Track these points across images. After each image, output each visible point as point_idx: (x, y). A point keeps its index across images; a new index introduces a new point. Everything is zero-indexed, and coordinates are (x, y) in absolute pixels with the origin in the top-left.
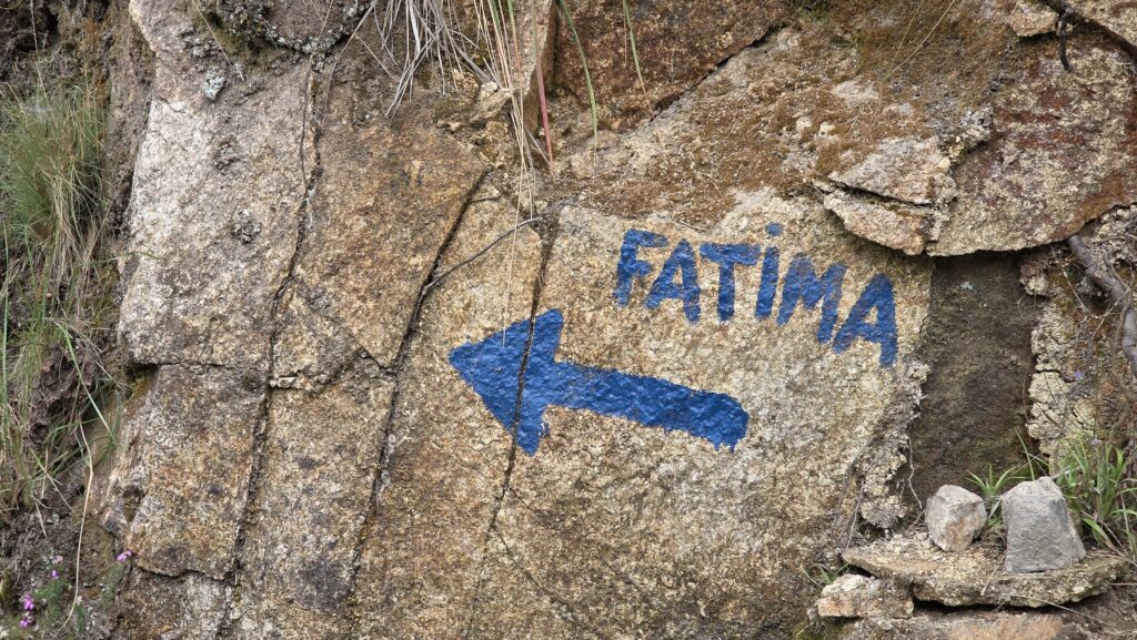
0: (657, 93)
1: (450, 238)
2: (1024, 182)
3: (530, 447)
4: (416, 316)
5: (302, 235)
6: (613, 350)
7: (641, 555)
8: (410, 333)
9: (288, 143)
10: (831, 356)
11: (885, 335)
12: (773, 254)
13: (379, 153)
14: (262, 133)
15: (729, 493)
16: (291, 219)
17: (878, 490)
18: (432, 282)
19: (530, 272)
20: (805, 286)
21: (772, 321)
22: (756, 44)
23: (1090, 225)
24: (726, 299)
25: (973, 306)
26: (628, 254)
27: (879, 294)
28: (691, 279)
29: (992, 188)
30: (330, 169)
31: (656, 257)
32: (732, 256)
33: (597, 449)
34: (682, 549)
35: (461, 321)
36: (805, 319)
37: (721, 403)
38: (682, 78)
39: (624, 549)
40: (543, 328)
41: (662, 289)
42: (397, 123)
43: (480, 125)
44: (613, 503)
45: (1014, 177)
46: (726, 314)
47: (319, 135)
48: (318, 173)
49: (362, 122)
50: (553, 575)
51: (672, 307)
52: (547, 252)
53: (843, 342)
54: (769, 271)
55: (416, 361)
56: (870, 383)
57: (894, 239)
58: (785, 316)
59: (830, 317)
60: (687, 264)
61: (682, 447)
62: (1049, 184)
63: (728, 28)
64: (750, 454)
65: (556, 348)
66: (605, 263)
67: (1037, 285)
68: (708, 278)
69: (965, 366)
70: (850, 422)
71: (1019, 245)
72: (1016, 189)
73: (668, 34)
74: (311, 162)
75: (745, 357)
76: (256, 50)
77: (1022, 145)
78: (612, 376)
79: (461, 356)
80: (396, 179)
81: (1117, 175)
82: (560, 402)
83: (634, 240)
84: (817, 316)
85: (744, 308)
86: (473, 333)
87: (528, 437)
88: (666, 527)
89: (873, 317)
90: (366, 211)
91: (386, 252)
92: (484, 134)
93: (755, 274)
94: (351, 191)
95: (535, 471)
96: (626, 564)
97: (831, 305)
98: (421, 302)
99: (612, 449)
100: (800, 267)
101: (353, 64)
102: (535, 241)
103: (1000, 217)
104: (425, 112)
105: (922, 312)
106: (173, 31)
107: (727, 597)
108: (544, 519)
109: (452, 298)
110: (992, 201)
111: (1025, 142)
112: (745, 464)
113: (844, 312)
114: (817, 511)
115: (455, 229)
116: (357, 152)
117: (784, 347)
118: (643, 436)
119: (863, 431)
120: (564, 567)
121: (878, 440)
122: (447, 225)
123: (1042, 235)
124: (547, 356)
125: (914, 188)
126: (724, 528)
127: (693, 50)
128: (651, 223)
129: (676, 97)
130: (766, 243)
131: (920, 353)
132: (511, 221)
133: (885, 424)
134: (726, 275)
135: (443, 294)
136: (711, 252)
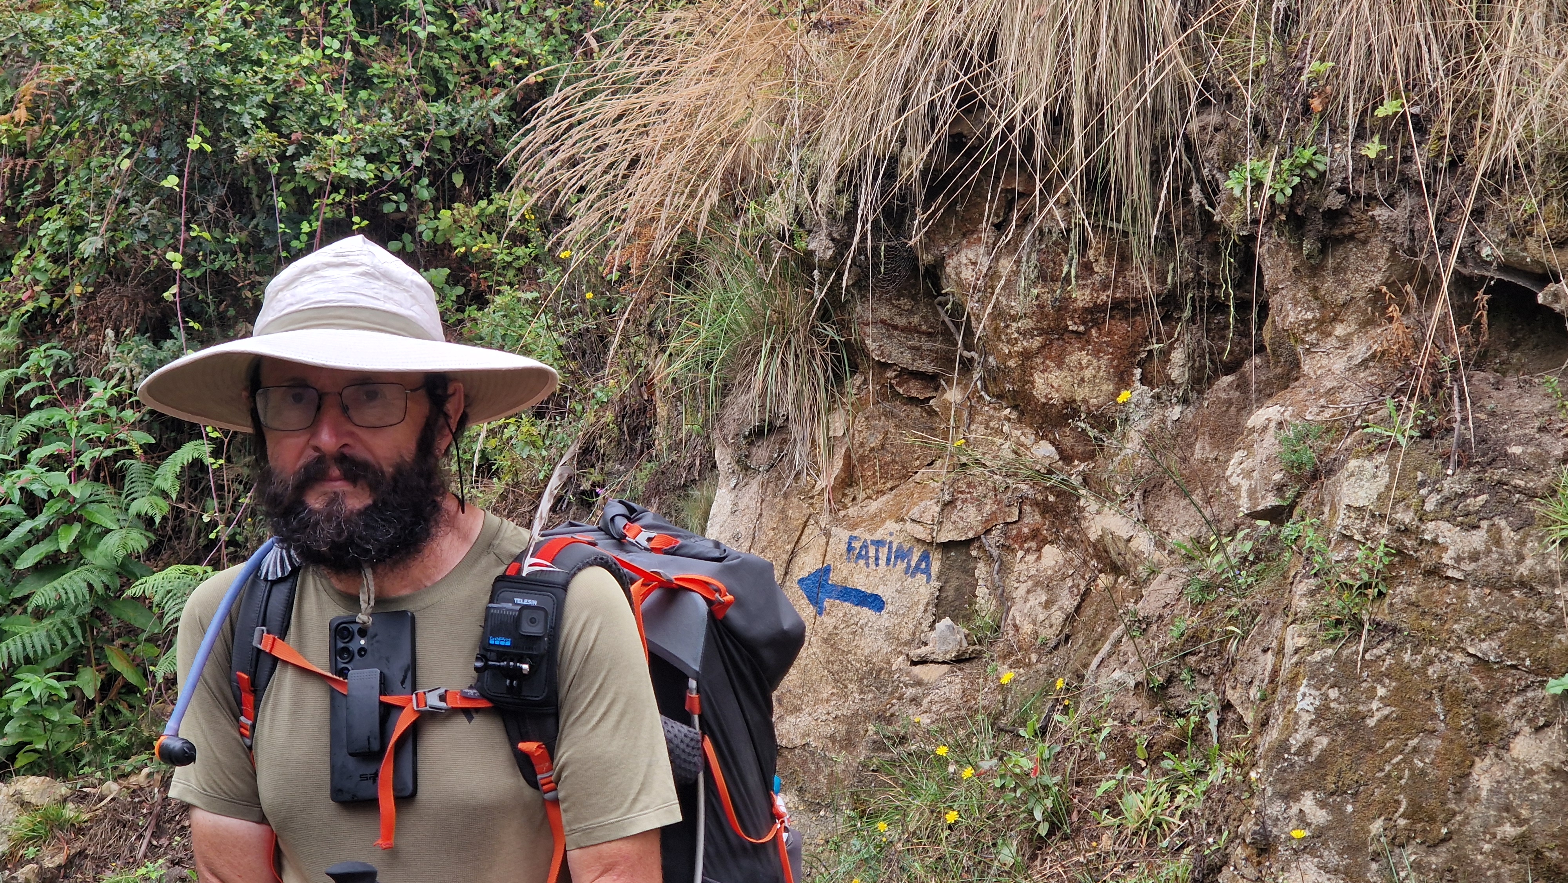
0: (889, 485)
1: (799, 539)
2: (965, 516)
3: (820, 614)
4: (788, 567)
5: (754, 538)
6: (846, 579)
7: (855, 654)
8: (786, 573)
9: (752, 504)
10: (910, 579)
11: (927, 572)
12: (891, 542)
13: (779, 507)
14: (746, 500)
15: (880, 630)
16: (751, 532)
17: (926, 629)
18: (793, 553)
19: (822, 551)
20: (901, 555)
21: (891, 566)
22: (929, 465)
23: (988, 532)
24: (877, 559)
25: (955, 561)
26: (850, 544)
27: (925, 557)
28: (867, 552)
29: (954, 517)
30: (764, 513)
31: (857, 545)
32: (879, 543)
33: (841, 615)
34: (867, 652)
35: (802, 569)
36: (901, 566)
37: (876, 597)
38: (900, 478)
39: (849, 652)
40: (826, 571)
41: (859, 556)
42: (786, 496)
43: (812, 497)
44: (845, 634)
45: (960, 514)
46: (877, 565)
47: (763, 501)
48: (761, 515)
49: (775, 496)
50: (828, 662)
51: (862, 562)
52: (827, 542)
53: (913, 575)
54: (890, 548)
55: (788, 583)
56: (922, 590)
57: (922, 536)
58: (895, 565)
59: (909, 566)
60: (866, 547)
61: (866, 613)
62: (972, 516)
63: (917, 459)
64: (886, 616)
65: (828, 579)
66: (844, 547)
67: (974, 553)
68: (872, 552)
69: (954, 583)
70: (917, 603)
71: (963, 539)
72: (961, 518)
73: (894, 461)
74: (759, 511)
75: (883, 580)
76: (747, 470)
77: (963, 503)
78: (846, 588)
79: (801, 581)
80: (784, 517)
81: (994, 513)
82: (830, 598)
83: (852, 538)
84: (905, 565)
85: (882, 562)
86: (804, 574)
87: (820, 611)
88: (862, 643)
89: (923, 566)
90: (773, 529)
91: (779, 544)
92: (813, 501)
93: (886, 550)
94: (769, 521)
95: (822, 623)
96: (850, 657)
97: (909, 561)
98: (789, 562)
99: (845, 615)
100: (900, 547)
101: (775, 474)
102: (824, 539)
103: (956, 528)
104: (795, 492)
105: (938, 563)
106: (726, 463)
107: (881, 670)
108: (825, 641)
109: (798, 561)
110: (954, 523)
111: (964, 501)
112: (884, 620)
113: (913, 564)
114: (909, 638)
115: (801, 535)
116: (773, 506)
117: (895, 576)
118: (855, 609)
119: (922, 608)
120: (831, 659)
121: (925, 611)
122: (798, 534)
123: (971, 535)
124: (826, 581)
125: (927, 518)
126: (879, 643)
127: (904, 467)
128: (855, 533)
129: (897, 486)
130: (889, 539)
131: (938, 578)
132: (817, 531)
133: (928, 604)
134: (877, 550)
135: (796, 559)
136: (874, 542)
